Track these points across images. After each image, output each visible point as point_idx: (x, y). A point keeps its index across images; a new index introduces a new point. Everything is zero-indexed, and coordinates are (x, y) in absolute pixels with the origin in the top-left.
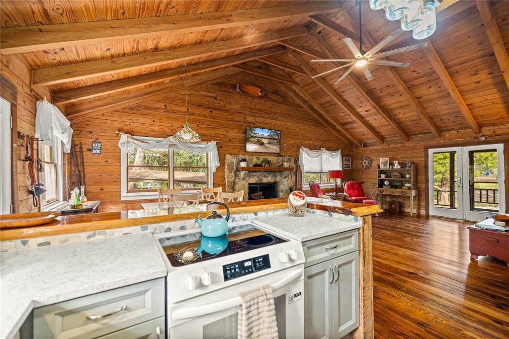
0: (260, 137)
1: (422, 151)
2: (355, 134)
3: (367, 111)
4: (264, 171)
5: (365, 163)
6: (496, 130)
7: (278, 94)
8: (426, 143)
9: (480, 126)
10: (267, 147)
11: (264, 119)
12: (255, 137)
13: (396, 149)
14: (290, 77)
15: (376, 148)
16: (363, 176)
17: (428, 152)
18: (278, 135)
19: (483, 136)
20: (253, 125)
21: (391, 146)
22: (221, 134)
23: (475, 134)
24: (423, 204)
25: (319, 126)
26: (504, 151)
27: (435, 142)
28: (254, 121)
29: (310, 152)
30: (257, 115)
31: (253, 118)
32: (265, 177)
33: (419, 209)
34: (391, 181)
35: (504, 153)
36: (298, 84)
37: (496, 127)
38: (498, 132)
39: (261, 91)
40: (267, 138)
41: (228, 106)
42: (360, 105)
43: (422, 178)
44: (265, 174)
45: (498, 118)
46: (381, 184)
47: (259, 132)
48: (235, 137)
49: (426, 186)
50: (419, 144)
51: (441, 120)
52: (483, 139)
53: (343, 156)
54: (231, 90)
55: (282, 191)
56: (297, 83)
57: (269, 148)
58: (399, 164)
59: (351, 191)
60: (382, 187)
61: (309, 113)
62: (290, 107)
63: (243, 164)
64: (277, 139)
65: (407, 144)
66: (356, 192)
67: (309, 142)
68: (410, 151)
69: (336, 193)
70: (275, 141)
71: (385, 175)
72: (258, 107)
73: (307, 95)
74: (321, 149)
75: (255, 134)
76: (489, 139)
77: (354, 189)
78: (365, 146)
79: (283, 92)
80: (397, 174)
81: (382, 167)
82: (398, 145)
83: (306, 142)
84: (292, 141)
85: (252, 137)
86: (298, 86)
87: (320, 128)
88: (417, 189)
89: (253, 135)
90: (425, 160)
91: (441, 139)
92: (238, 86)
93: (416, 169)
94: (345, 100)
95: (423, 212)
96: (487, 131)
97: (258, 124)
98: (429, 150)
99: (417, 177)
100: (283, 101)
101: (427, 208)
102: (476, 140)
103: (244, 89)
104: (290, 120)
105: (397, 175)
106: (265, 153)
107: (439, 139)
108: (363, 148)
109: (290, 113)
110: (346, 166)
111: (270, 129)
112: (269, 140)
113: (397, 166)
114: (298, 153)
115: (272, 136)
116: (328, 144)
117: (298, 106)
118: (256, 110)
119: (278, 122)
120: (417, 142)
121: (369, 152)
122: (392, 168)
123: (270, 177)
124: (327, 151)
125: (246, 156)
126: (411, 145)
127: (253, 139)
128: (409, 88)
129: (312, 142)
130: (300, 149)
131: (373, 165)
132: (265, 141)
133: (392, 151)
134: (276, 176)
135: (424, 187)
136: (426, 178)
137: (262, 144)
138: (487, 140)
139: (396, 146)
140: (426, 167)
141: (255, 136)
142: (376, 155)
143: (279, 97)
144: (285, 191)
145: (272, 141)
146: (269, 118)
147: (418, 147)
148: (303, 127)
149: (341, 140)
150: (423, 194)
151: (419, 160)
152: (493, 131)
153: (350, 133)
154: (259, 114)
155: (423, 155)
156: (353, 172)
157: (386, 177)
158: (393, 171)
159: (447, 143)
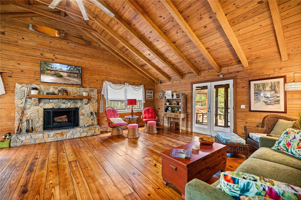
0: (57, 71)
1: (190, 85)
2: (153, 74)
4: (63, 99)
5: (160, 94)
6: (229, 70)
7: (82, 39)
8: (192, 80)
9: (220, 67)
10: (65, 79)
11: (66, 57)
12: (51, 71)
13: (176, 84)
14: (88, 25)
15: (166, 84)
16: (159, 104)
17: (193, 87)
18: (79, 70)
19: (221, 74)
20: (51, 60)
21: (174, 82)
22: (10, 66)
23: (218, 73)
24: (189, 123)
25: (125, 67)
26: (233, 85)
27: (196, 80)
28: (53, 57)
29: (113, 85)
30: (57, 53)
31: (53, 55)
32: (64, 103)
33: (187, 127)
34: (172, 107)
35: (233, 87)
36: (96, 31)
37: (229, 67)
38: (230, 71)
39: (59, 33)
40: (66, 72)
41: (19, 42)
43: (189, 105)
44: (64, 101)
45: (228, 59)
46: (167, 110)
47: (57, 66)
48: (28, 69)
49: (191, 111)
50: (188, 81)
51: (196, 62)
52: (221, 76)
53: (145, 90)
54: (25, 29)
55: (83, 115)
56: (94, 30)
57: (69, 80)
58: (177, 95)
59: (147, 114)
60: (166, 112)
61: (115, 57)
62: (95, 50)
63: (34, 92)
64: (78, 74)
66: (150, 115)
67: (114, 78)
68: (183, 86)
69: (132, 116)
70: (76, 75)
71: (169, 103)
72: (58, 46)
73: (107, 41)
74: (125, 83)
75: (51, 68)
76: (226, 76)
77: (149, 113)
78: (161, 83)
79: (88, 37)
80: (175, 102)
81: (167, 97)
82: (178, 82)
83: (111, 78)
84: (97, 76)
85: (48, 70)
86: (96, 33)
87: (125, 68)
88: (186, 113)
89: (48, 68)
90: (191, 92)
91: (199, 77)
92: (31, 25)
93: (186, 99)
94: (132, 46)
95: (189, 130)
96: (224, 70)
97: (58, 60)
98: (193, 85)
99: (186, 104)
100: (86, 44)
101: (192, 127)
102: (218, 77)
103: (38, 29)
104: (95, 60)
106: (64, 84)
107: (198, 77)
108: (160, 85)
109: (94, 54)
110: (148, 96)
111: (69, 65)
112: (69, 74)
113: (175, 97)
114: (101, 86)
115: (71, 70)
116: (133, 81)
117: (104, 50)
118: (56, 49)
119: (81, 61)
120: (187, 79)
121: (163, 87)
122: (173, 98)
123: (69, 104)
124: (130, 85)
125: (41, 86)
126: (184, 81)
127: (49, 72)
128: (164, 33)
129: (117, 78)
130: (104, 82)
132: (65, 75)
133: (174, 86)
134: (76, 103)
135: (190, 111)
136: (191, 105)
137: (61, 76)
138: (224, 77)
139: (176, 82)
140: (192, 97)
141: (51, 69)
142: (166, 89)
143: (81, 40)
144: (86, 115)
145: (72, 75)
146: (71, 57)
147: (188, 83)
148: (108, 67)
149: (145, 78)
150: (190, 116)
151: (188, 92)
152: (227, 70)
153: (149, 73)
154: (59, 53)
155: (190, 89)
156: (155, 101)
157: (170, 105)
158: (173, 100)
159: (203, 80)
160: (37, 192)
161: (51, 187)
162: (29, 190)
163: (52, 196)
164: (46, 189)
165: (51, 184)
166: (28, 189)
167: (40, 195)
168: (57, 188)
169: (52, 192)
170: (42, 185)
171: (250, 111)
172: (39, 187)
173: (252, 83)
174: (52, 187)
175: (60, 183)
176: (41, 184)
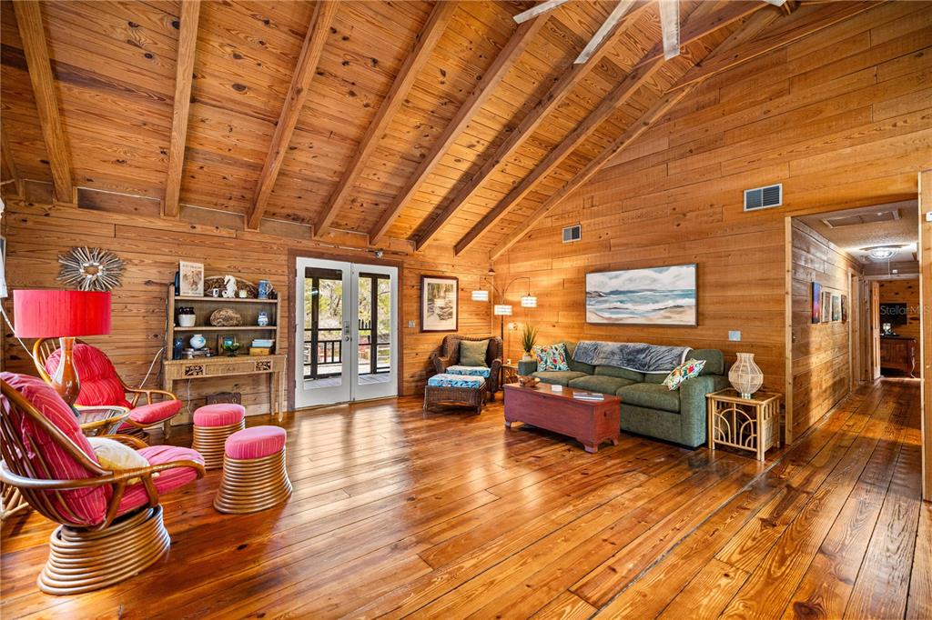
1: (283, 258)
3: (239, 87)
5: (92, 270)
6: (391, 244)
8: (292, 243)
13: (216, 240)
15: (142, 221)
17: (295, 263)
21: (199, 229)
23: (371, 245)
27: (310, 245)
34: (212, 335)
37: (393, 239)
42: (241, 50)
46: (183, 345)
49: (289, 343)
50: (279, 242)
52: (380, 255)
60: (184, 356)
65: (248, 234)
68: (255, 255)
71: (193, 317)
76: (387, 257)
78: (87, 202)
80: (230, 313)
81: (187, 291)
82: (224, 232)
90: (289, 282)
91: (321, 239)
96: (383, 242)
101: (292, 394)
102: (370, 256)
105: (231, 318)
107: (319, 239)
108: (84, 213)
113: (232, 293)
120: (274, 235)
121: (108, 231)
122: (221, 296)
126: (259, 238)
131: (125, 280)
133: (202, 244)
136: (290, 322)
138: (384, 258)
139: (216, 232)
140: (292, 297)
142: (143, 247)
147: (274, 247)
151: (276, 277)
155: (285, 271)
157: (197, 325)
158: (221, 305)
159: (331, 252)
160: (772, 584)
161: (734, 568)
162: (791, 606)
163: (745, 549)
164: (747, 572)
165: (726, 575)
166: (792, 613)
167: (769, 570)
168: (723, 555)
169: (741, 556)
170: (752, 592)
171: (423, 331)
172: (760, 593)
173: (427, 281)
174: (732, 565)
175: (708, 560)
176: (751, 599)
